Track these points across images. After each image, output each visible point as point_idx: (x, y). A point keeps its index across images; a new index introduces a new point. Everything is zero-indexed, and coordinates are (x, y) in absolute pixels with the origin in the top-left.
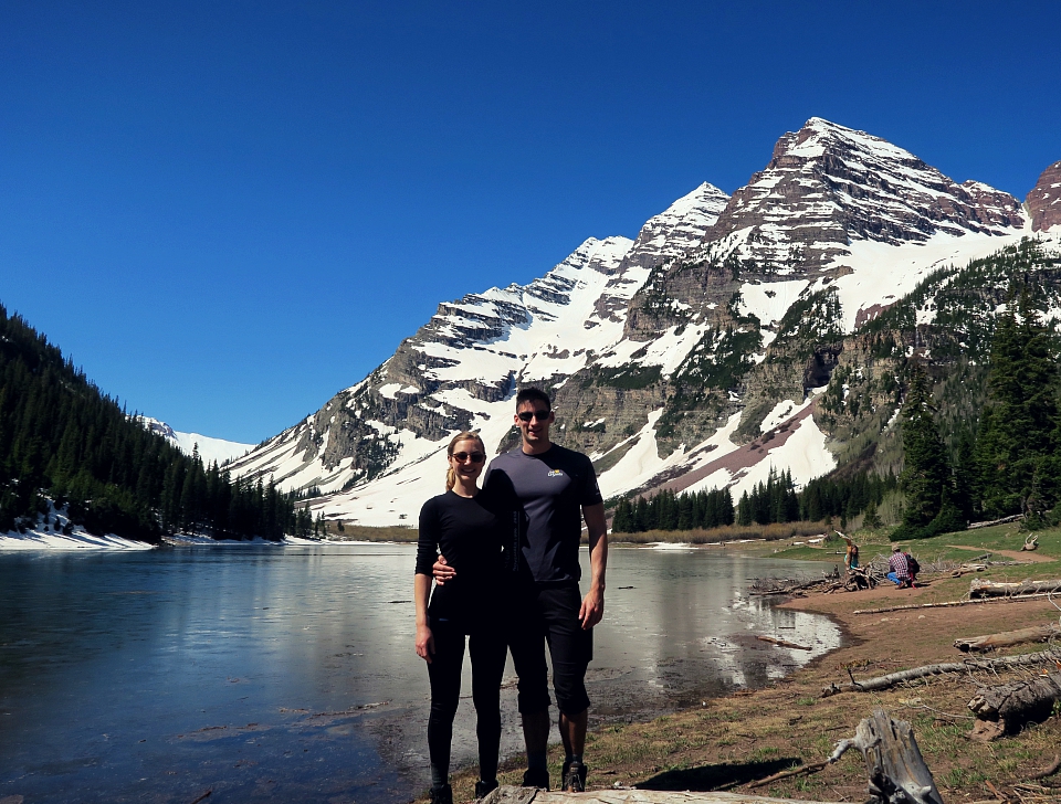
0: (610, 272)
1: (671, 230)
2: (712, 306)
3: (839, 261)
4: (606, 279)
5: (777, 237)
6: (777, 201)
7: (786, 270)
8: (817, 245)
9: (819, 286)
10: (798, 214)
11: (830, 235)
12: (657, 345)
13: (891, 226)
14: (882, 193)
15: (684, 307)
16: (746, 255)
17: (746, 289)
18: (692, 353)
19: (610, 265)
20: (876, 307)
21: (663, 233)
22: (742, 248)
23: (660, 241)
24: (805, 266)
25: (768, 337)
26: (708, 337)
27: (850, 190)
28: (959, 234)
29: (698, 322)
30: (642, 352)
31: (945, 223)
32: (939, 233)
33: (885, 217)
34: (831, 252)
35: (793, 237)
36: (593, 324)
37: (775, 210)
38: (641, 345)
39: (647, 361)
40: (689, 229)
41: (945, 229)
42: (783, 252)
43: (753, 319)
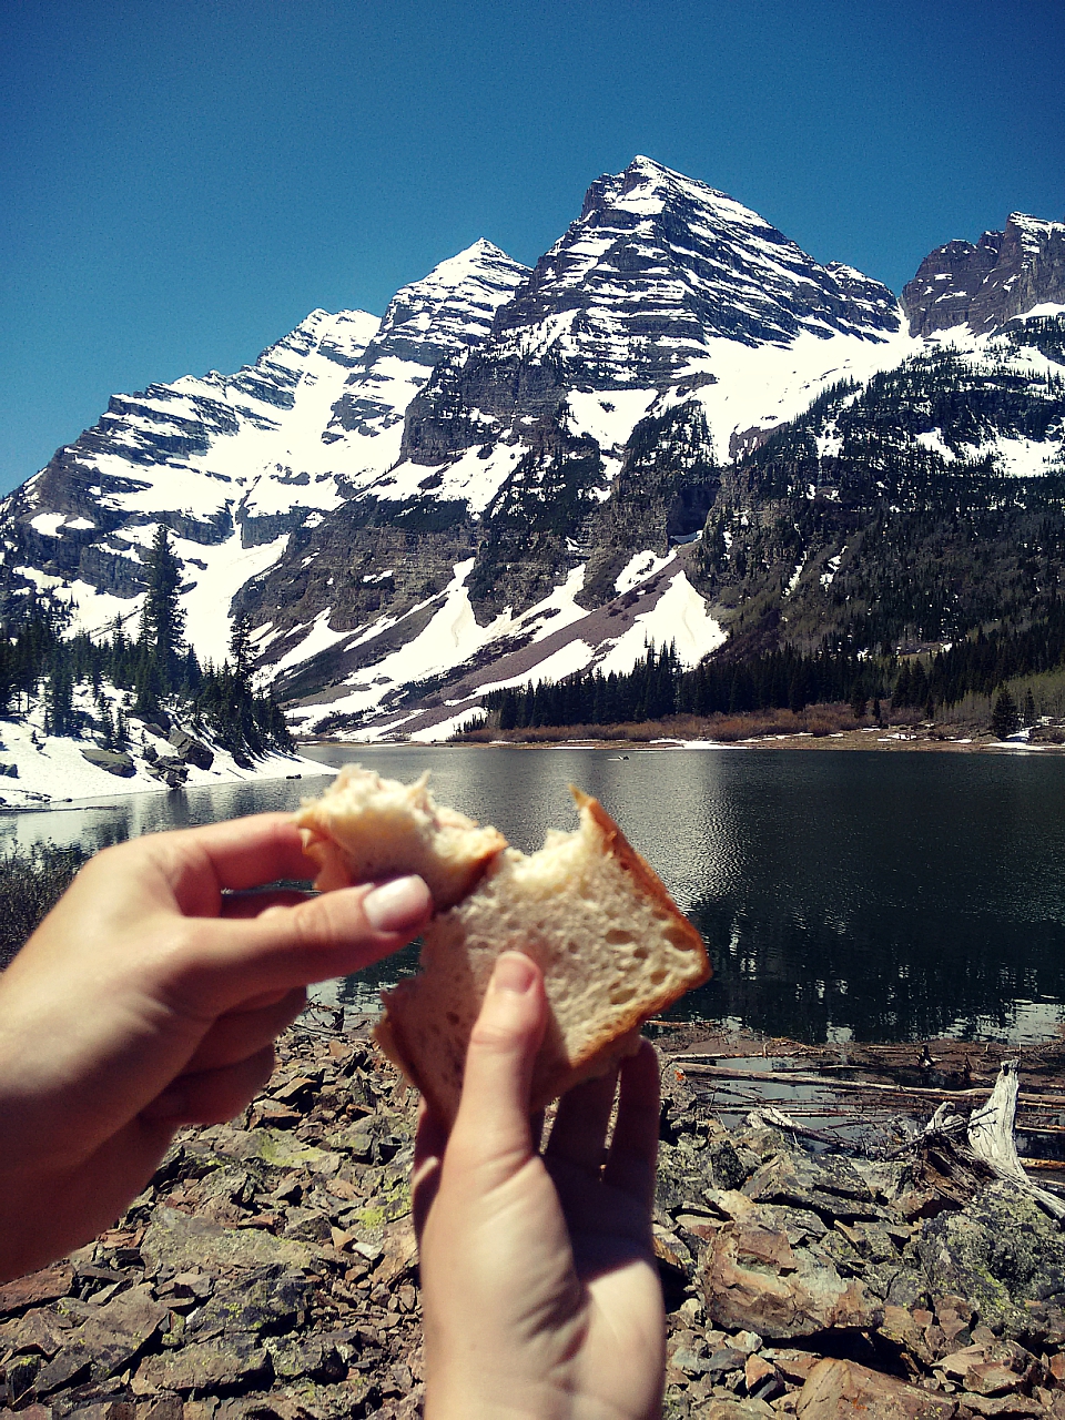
0: (349, 363)
1: (438, 307)
2: (527, 420)
3: (695, 366)
4: (345, 373)
5: (610, 327)
6: (607, 276)
7: (625, 376)
8: (665, 342)
9: (672, 399)
10: (637, 296)
11: (681, 329)
12: (454, 472)
13: (744, 317)
14: (735, 274)
15: (488, 419)
16: (571, 351)
17: (575, 398)
18: (508, 485)
19: (348, 351)
20: (754, 431)
21: (426, 310)
22: (566, 340)
23: (423, 322)
24: (652, 371)
25: (613, 468)
26: (527, 464)
27: (698, 267)
28: (827, 335)
29: (511, 442)
30: (435, 481)
31: (810, 320)
32: (803, 332)
33: (740, 307)
34: (685, 353)
35: (634, 328)
36: (336, 438)
37: (606, 289)
38: (432, 471)
39: (447, 492)
40: (463, 306)
41: (811, 328)
42: (620, 349)
43: (588, 442)
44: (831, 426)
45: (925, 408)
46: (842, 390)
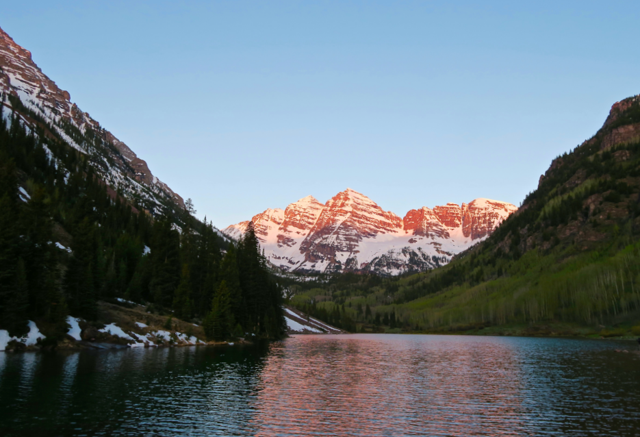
0: (279, 224)
1: (301, 214)
2: (329, 256)
3: (356, 249)
4: (279, 226)
5: (343, 239)
6: (342, 228)
7: (345, 249)
8: (352, 243)
9: (352, 256)
10: (347, 233)
11: (354, 240)
12: (317, 265)
13: (367, 232)
14: (366, 222)
15: (322, 255)
16: (336, 244)
17: (337, 253)
18: (326, 268)
19: (278, 220)
20: (364, 263)
22: (335, 241)
23: (298, 217)
24: (350, 249)
25: (343, 267)
26: (329, 264)
27: (358, 221)
28: (384, 233)
29: (326, 260)
30: (313, 266)
31: (381, 230)
32: (379, 233)
33: (366, 230)
34: (355, 245)
35: (347, 239)
36: (281, 246)
37: (342, 231)
38: (313, 264)
39: (317, 269)
40: (307, 214)
41: (381, 232)
42: (344, 244)
43: (339, 262)
44: (373, 265)
45: (385, 264)
46: (376, 258)
